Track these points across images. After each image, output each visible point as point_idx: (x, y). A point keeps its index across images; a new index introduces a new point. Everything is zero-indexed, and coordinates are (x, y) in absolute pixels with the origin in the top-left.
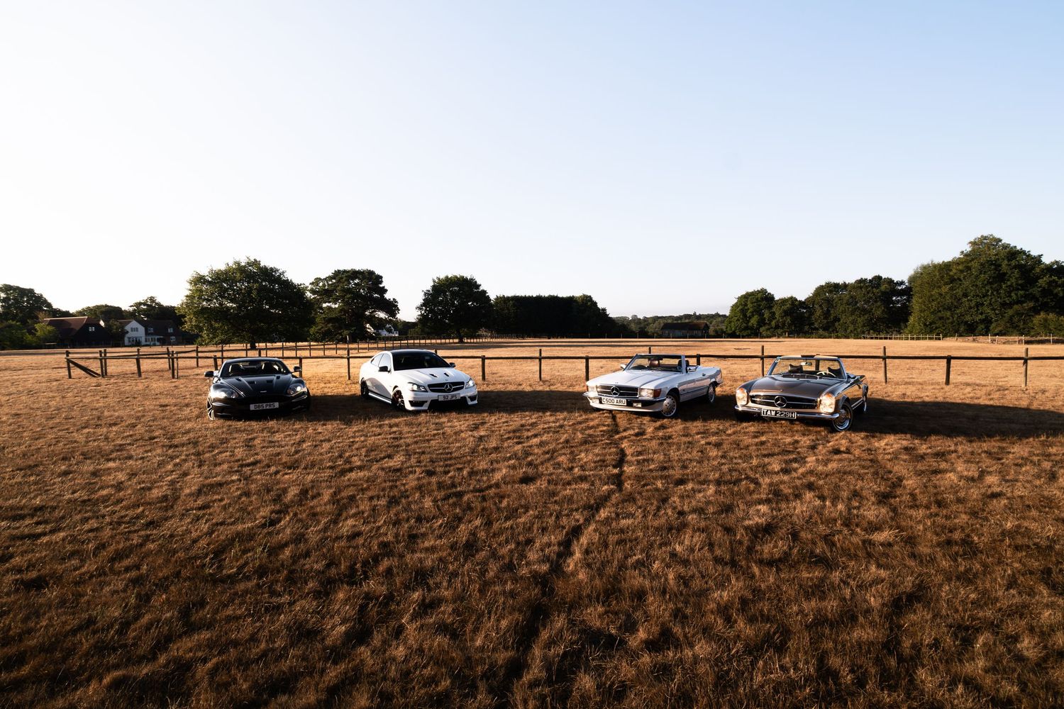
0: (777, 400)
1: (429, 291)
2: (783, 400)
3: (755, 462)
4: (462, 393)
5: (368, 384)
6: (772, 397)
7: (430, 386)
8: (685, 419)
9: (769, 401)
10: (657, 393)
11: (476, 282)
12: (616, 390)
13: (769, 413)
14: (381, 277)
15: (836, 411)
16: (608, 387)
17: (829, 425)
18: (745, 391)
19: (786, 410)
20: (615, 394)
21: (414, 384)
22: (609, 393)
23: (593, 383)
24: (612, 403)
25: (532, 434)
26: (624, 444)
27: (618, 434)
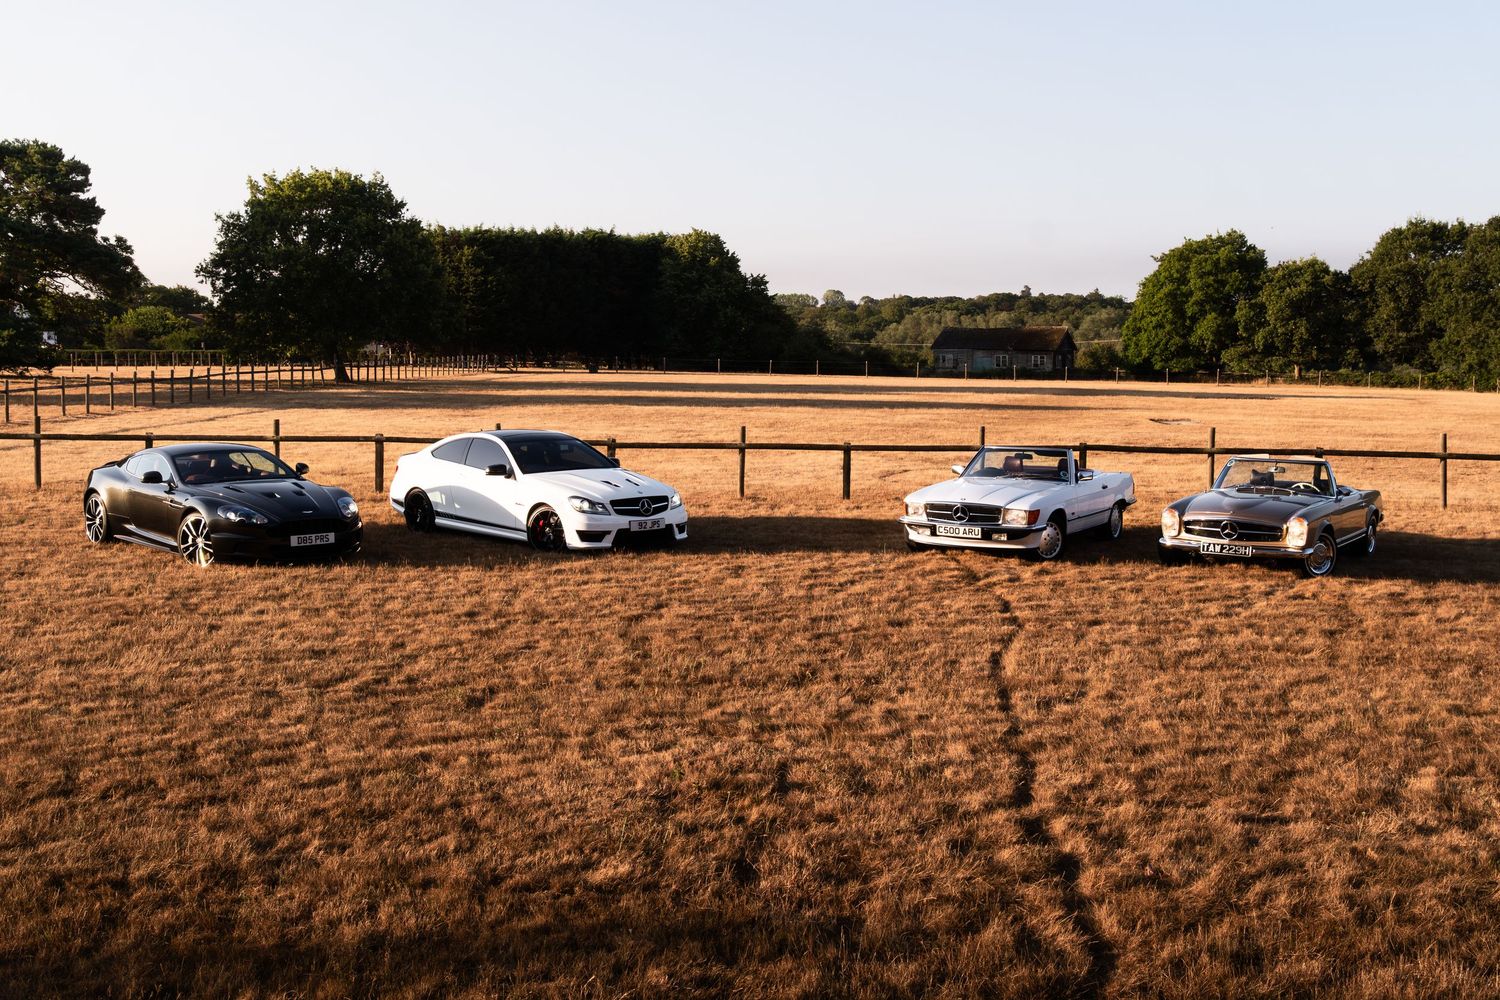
0: (1224, 528)
2: (1233, 528)
3: (1186, 607)
4: (670, 517)
5: (434, 497)
6: (1216, 523)
7: (614, 503)
8: (1078, 562)
9: (1212, 529)
10: (1033, 515)
12: (963, 512)
13: (1211, 548)
15: (1309, 544)
16: (948, 507)
17: (1298, 566)
18: (1177, 514)
19: (1237, 543)
20: (960, 518)
21: (583, 499)
22: (950, 517)
23: (917, 500)
24: (954, 534)
25: (842, 580)
26: (998, 591)
27: (979, 580)
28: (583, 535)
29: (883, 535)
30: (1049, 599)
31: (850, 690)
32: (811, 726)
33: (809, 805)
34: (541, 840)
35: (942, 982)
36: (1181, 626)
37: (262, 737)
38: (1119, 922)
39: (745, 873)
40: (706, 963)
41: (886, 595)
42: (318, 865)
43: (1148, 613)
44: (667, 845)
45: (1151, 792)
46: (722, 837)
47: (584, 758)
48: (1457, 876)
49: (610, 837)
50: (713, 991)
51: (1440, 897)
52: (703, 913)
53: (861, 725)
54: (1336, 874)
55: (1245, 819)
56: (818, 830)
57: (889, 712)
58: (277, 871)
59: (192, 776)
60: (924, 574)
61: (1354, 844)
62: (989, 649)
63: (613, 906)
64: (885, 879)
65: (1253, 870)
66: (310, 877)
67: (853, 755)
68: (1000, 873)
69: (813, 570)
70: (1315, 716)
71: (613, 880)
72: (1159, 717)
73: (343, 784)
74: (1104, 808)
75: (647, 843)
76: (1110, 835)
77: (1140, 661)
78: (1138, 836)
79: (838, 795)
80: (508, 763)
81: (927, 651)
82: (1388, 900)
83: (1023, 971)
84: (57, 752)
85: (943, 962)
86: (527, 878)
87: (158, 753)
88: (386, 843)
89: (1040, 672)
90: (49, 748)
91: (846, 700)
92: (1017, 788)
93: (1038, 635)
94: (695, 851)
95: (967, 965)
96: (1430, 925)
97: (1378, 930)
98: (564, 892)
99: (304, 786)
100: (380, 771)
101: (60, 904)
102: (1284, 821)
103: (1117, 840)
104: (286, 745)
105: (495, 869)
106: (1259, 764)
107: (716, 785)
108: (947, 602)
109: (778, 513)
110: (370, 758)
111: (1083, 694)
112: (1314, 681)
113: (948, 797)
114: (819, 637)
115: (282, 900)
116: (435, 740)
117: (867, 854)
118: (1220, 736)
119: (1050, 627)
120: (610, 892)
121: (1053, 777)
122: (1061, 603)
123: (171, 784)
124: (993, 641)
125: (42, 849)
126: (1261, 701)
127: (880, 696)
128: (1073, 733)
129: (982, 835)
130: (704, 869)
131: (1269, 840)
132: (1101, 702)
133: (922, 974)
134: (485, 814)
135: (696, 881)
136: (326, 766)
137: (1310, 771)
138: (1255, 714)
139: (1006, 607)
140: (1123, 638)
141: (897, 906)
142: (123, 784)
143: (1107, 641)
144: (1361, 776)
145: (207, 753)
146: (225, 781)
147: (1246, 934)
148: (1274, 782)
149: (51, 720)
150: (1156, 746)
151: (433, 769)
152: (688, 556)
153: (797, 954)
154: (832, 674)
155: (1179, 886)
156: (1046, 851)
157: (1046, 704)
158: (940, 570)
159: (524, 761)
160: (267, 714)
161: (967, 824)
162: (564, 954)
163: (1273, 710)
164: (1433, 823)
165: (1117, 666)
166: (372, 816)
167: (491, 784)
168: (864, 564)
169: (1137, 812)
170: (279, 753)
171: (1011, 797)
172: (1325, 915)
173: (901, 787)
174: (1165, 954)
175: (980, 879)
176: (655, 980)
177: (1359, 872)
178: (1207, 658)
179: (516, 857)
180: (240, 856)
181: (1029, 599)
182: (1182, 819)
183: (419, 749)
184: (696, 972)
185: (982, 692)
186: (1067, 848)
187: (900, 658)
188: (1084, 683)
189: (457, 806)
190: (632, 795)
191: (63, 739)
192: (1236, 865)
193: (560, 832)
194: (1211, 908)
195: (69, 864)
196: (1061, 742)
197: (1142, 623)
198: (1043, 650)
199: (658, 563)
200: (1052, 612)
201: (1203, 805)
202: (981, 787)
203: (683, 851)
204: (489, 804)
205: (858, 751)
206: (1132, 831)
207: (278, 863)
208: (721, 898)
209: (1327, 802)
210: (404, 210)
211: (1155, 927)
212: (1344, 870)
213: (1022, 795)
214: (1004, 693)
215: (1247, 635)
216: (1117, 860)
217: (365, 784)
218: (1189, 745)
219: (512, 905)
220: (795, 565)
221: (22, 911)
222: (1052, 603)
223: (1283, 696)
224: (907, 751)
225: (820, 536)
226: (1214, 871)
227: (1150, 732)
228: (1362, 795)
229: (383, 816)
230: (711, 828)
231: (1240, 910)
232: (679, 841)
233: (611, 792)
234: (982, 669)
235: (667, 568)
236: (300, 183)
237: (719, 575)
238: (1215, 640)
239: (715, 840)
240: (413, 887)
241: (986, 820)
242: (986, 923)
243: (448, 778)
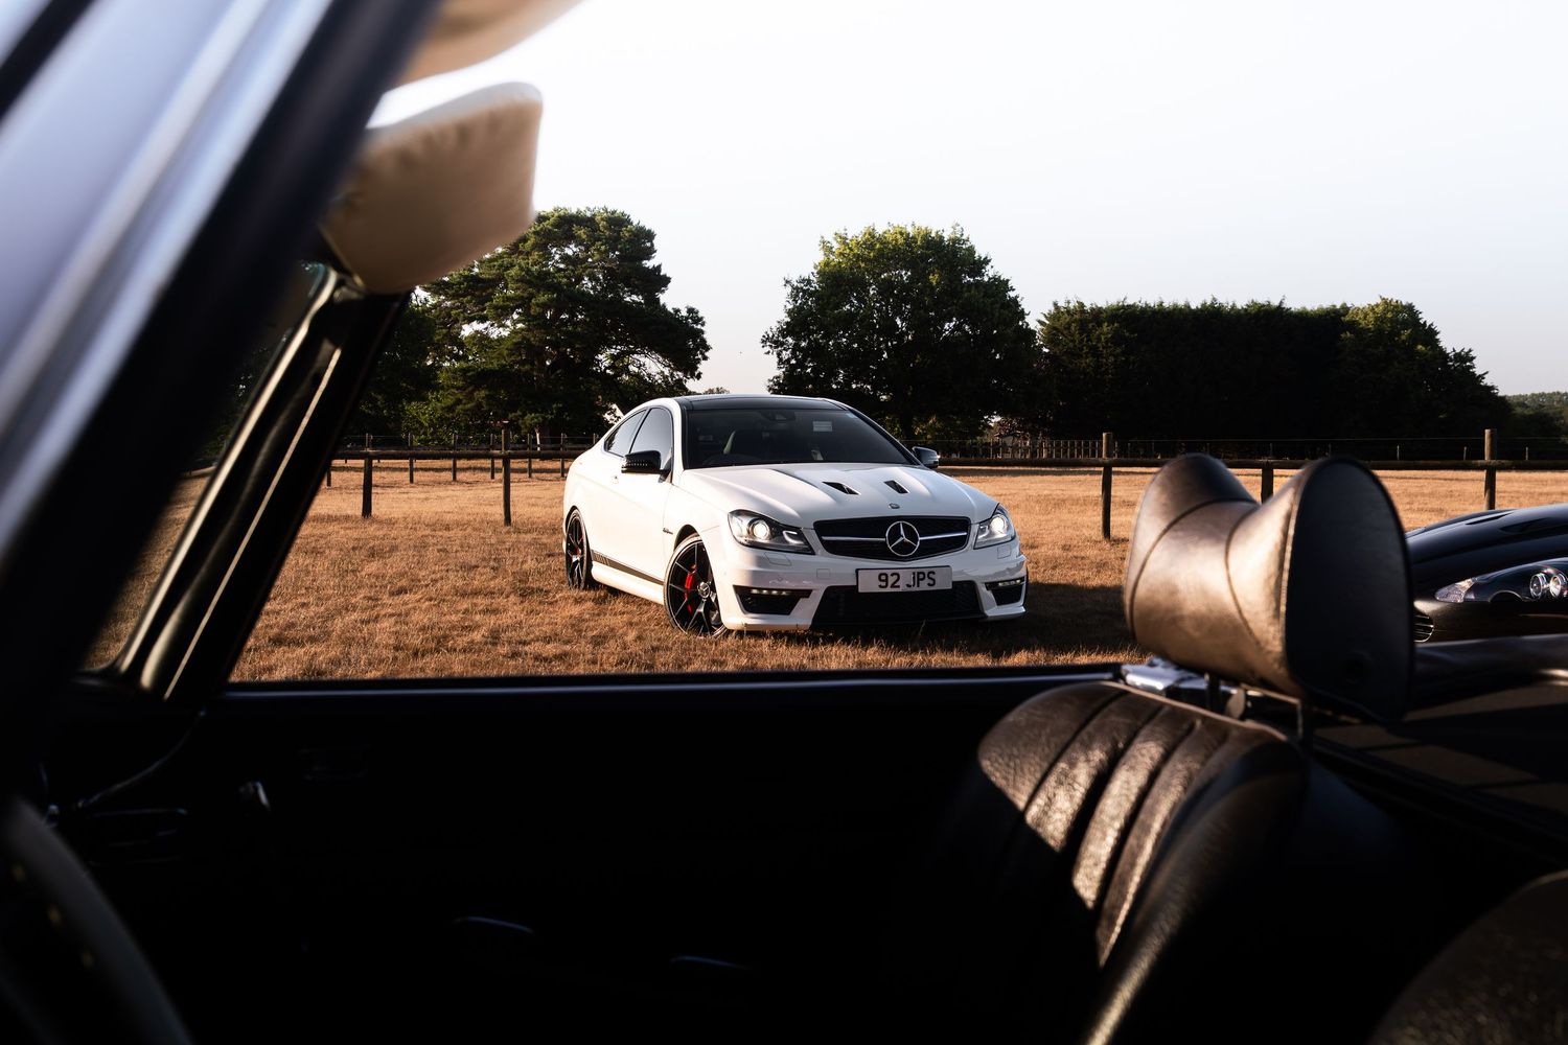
1: (809, 282)
4: (960, 565)
7: (823, 527)
11: (971, 250)
14: (650, 236)
21: (756, 518)
28: (748, 598)
210: (988, 267)
236: (871, 240)
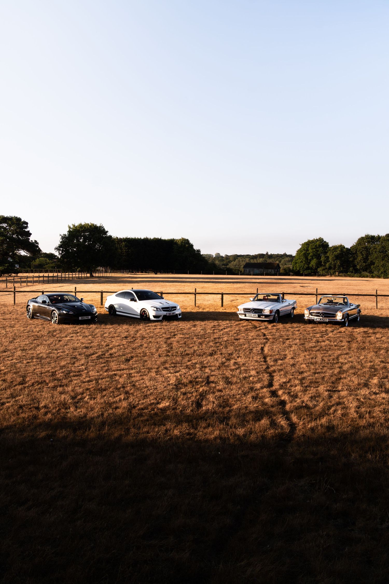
0: (321, 314)
1: (65, 235)
2: (323, 314)
3: (311, 335)
5: (116, 307)
6: (319, 313)
7: (162, 308)
8: (283, 323)
9: (318, 314)
10: (271, 311)
12: (253, 310)
13: (317, 319)
15: (343, 318)
16: (249, 309)
17: (340, 324)
18: (308, 310)
19: (324, 318)
20: (252, 312)
21: (155, 307)
22: (250, 312)
23: (241, 307)
24: (251, 316)
25: (222, 328)
26: (262, 331)
27: (257, 328)
28: (155, 317)
29: (232, 316)
30: (275, 333)
31: (225, 357)
32: (215, 366)
33: (215, 387)
34: (146, 397)
35: (251, 434)
36: (310, 340)
37: (73, 369)
38: (297, 418)
39: (199, 405)
40: (189, 429)
41: (233, 332)
42: (88, 403)
43: (301, 336)
44: (179, 398)
45: (304, 383)
46: (193, 396)
47: (156, 375)
48: (384, 406)
49: (164, 396)
50: (191, 436)
51: (380, 411)
52: (188, 416)
53: (228, 366)
54: (353, 405)
55: (329, 391)
56: (218, 394)
57: (235, 363)
58: (77, 405)
59: (55, 380)
60: (243, 327)
61: (357, 397)
62: (260, 346)
63: (165, 414)
64: (235, 407)
65: (331, 404)
66: (86, 406)
67: (226, 374)
68: (265, 405)
69: (214, 326)
70: (346, 363)
71: (165, 407)
72: (305, 364)
73: (94, 382)
74: (292, 388)
75: (173, 397)
76: (294, 395)
77: (300, 349)
78: (301, 395)
79: (222, 384)
80: (137, 376)
81: (245, 347)
82: (367, 412)
83: (272, 431)
84: (20, 373)
85: (251, 429)
86: (142, 406)
87: (46, 374)
88: (105, 397)
89: (274, 352)
90: (18, 372)
91: (224, 360)
92: (269, 383)
93: (273, 342)
94: (186, 399)
95: (258, 429)
96: (378, 419)
97: (364, 420)
98: (152, 410)
99: (84, 382)
100: (103, 378)
101: (22, 413)
102: (339, 391)
103: (296, 396)
104: (79, 372)
105: (134, 404)
106: (332, 376)
107: (191, 382)
108: (249, 334)
109: (205, 311)
110: (101, 375)
111: (285, 358)
112: (345, 354)
113: (251, 385)
114: (216, 343)
115: (79, 412)
116: (117, 370)
117: (231, 400)
118: (321, 369)
119: (276, 340)
120: (164, 410)
121: (278, 380)
122: (279, 334)
123: (50, 382)
124: (261, 344)
125: (17, 399)
126: (332, 360)
127: (232, 359)
128: (283, 368)
129: (260, 395)
130: (188, 404)
131: (335, 396)
132: (291, 360)
133: (246, 432)
134: (131, 390)
135: (186, 407)
136: (89, 377)
137: (345, 378)
138: (330, 363)
139: (264, 335)
140: (296, 343)
141: (239, 414)
142: (38, 382)
143: (291, 344)
144: (358, 379)
145: (59, 374)
146: (64, 381)
147: (330, 421)
148: (336, 381)
149: (19, 365)
150: (305, 371)
151: (117, 378)
152: (182, 322)
153: (213, 427)
154: (220, 353)
155: (312, 408)
156: (277, 399)
157: (276, 361)
158: (247, 326)
159: (141, 376)
160: (74, 363)
161: (256, 392)
162: (152, 427)
163: (335, 362)
164: (378, 392)
165: (294, 351)
166: (102, 390)
167: (132, 382)
168: (227, 324)
169: (301, 389)
170: (77, 374)
171: (267, 385)
172: (351, 416)
173: (239, 382)
174: (309, 426)
175: (260, 407)
176: (176, 433)
177: (359, 404)
178: (317, 348)
179: (139, 401)
180: (68, 401)
181: (270, 333)
182: (312, 391)
183: (113, 373)
184: (187, 431)
185: (259, 357)
186: (283, 398)
187: (237, 348)
188: (285, 355)
189: (124, 387)
190: (169, 385)
191: (22, 370)
192: (327, 403)
193: (150, 394)
194: (321, 414)
195: (24, 402)
196: (280, 370)
197: (300, 339)
198: (275, 346)
199: (174, 324)
200: (276, 336)
201: (318, 387)
202: (260, 382)
203: (183, 399)
204: (132, 387)
205: (227, 373)
206: (299, 394)
207: (78, 402)
208: (193, 412)
209: (350, 386)
211: (306, 419)
212: (355, 404)
213: (270, 385)
214: (265, 358)
215: (327, 342)
216: (296, 401)
217: (100, 382)
218: (313, 371)
219: (138, 414)
220: (210, 324)
221: (12, 415)
222: (276, 334)
223: (337, 358)
224: (240, 373)
225: (216, 317)
226: (321, 404)
227: (303, 368)
228: (359, 384)
229: (105, 390)
230: (190, 393)
231: (329, 415)
232: (182, 397)
233: (164, 384)
234: (259, 351)
235: (176, 325)
237: (190, 327)
238: (319, 344)
239: (191, 396)
240: (113, 409)
241: (261, 391)
242: (262, 419)
243: (121, 380)
